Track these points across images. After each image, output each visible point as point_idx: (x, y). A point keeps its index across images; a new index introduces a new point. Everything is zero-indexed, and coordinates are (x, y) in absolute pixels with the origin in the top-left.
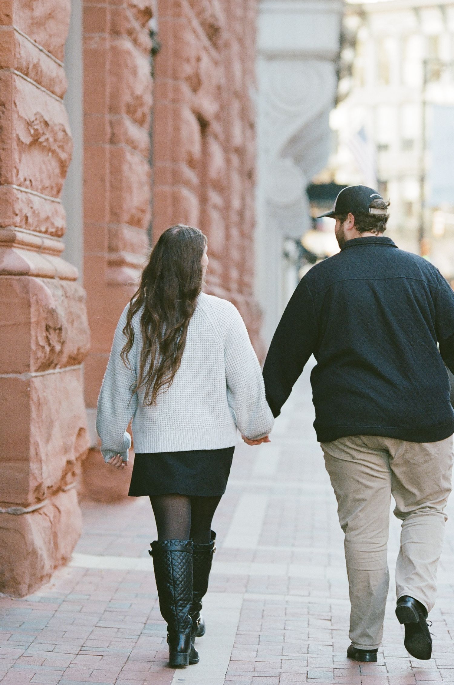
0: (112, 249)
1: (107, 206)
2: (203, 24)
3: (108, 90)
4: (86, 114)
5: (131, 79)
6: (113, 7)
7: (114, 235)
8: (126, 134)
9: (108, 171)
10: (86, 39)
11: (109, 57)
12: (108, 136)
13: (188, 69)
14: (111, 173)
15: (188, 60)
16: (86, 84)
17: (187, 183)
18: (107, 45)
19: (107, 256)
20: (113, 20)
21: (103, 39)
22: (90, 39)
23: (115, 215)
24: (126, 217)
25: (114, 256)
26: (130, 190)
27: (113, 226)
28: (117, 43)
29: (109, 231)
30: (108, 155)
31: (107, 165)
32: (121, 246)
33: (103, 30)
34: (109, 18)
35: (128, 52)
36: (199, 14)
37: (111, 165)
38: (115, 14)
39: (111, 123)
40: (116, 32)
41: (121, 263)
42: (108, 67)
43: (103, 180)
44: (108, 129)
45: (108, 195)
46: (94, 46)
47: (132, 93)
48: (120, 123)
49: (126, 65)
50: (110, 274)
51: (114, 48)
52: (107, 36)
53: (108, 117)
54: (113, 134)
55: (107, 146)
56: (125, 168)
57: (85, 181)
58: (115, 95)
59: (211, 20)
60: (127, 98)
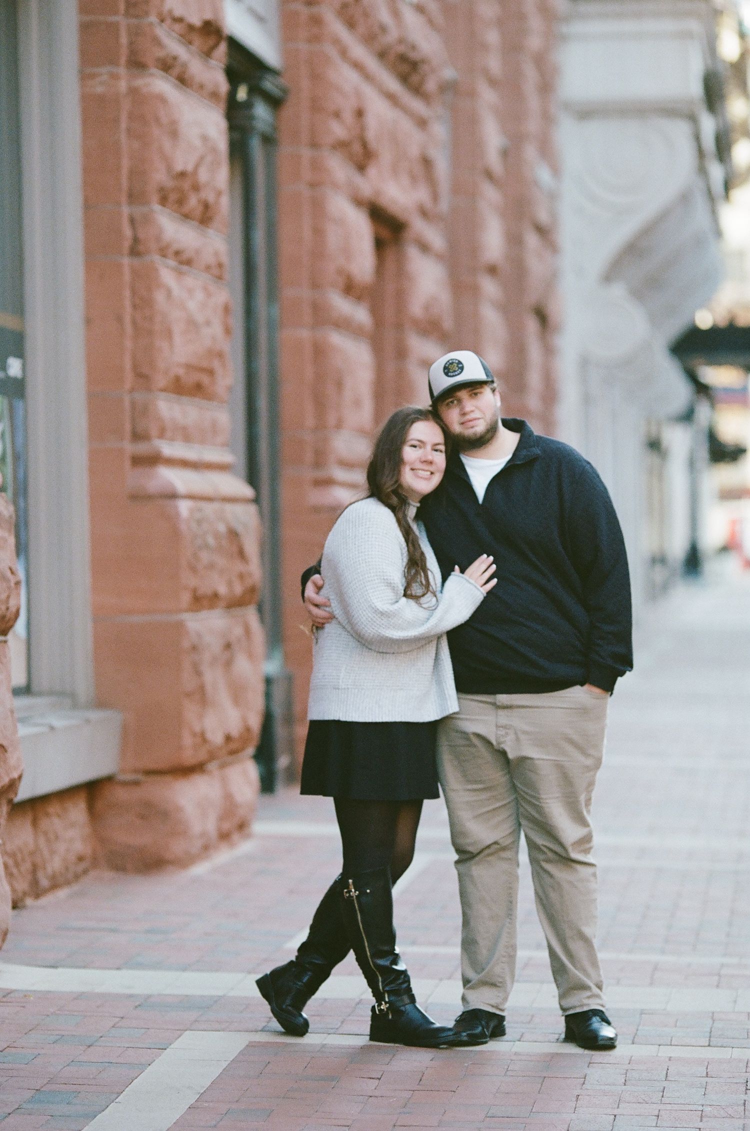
0: (138, 436)
1: (128, 365)
2: (382, 55)
3: (126, 164)
4: (88, 206)
5: (167, 144)
6: (134, 21)
7: (141, 412)
8: (158, 239)
9: (127, 303)
10: (85, 77)
11: (126, 106)
12: (127, 244)
13: (338, 130)
14: (135, 307)
15: (337, 115)
16: (87, 154)
17: (344, 325)
18: (123, 86)
19: (130, 448)
20: (131, 43)
21: (115, 77)
22: (92, 76)
23: (143, 378)
24: (161, 381)
25: (142, 448)
26: (169, 334)
27: (139, 396)
28: (139, 82)
29: (133, 404)
30: (127, 277)
31: (127, 293)
32: (154, 432)
33: (114, 62)
34: (124, 40)
35: (162, 99)
36: (369, 39)
37: (134, 293)
38: (136, 33)
39: (132, 221)
40: (137, 64)
41: (154, 460)
42: (124, 125)
43: (120, 319)
44: (128, 232)
45: (128, 344)
46: (100, 90)
47: (169, 168)
48: (148, 219)
49: (157, 120)
50: (135, 478)
51: (134, 92)
52: (122, 71)
53: (126, 210)
54: (136, 240)
55: (126, 261)
56: (160, 297)
57: (88, 321)
58: (138, 173)
59: (401, 49)
60: (159, 176)
